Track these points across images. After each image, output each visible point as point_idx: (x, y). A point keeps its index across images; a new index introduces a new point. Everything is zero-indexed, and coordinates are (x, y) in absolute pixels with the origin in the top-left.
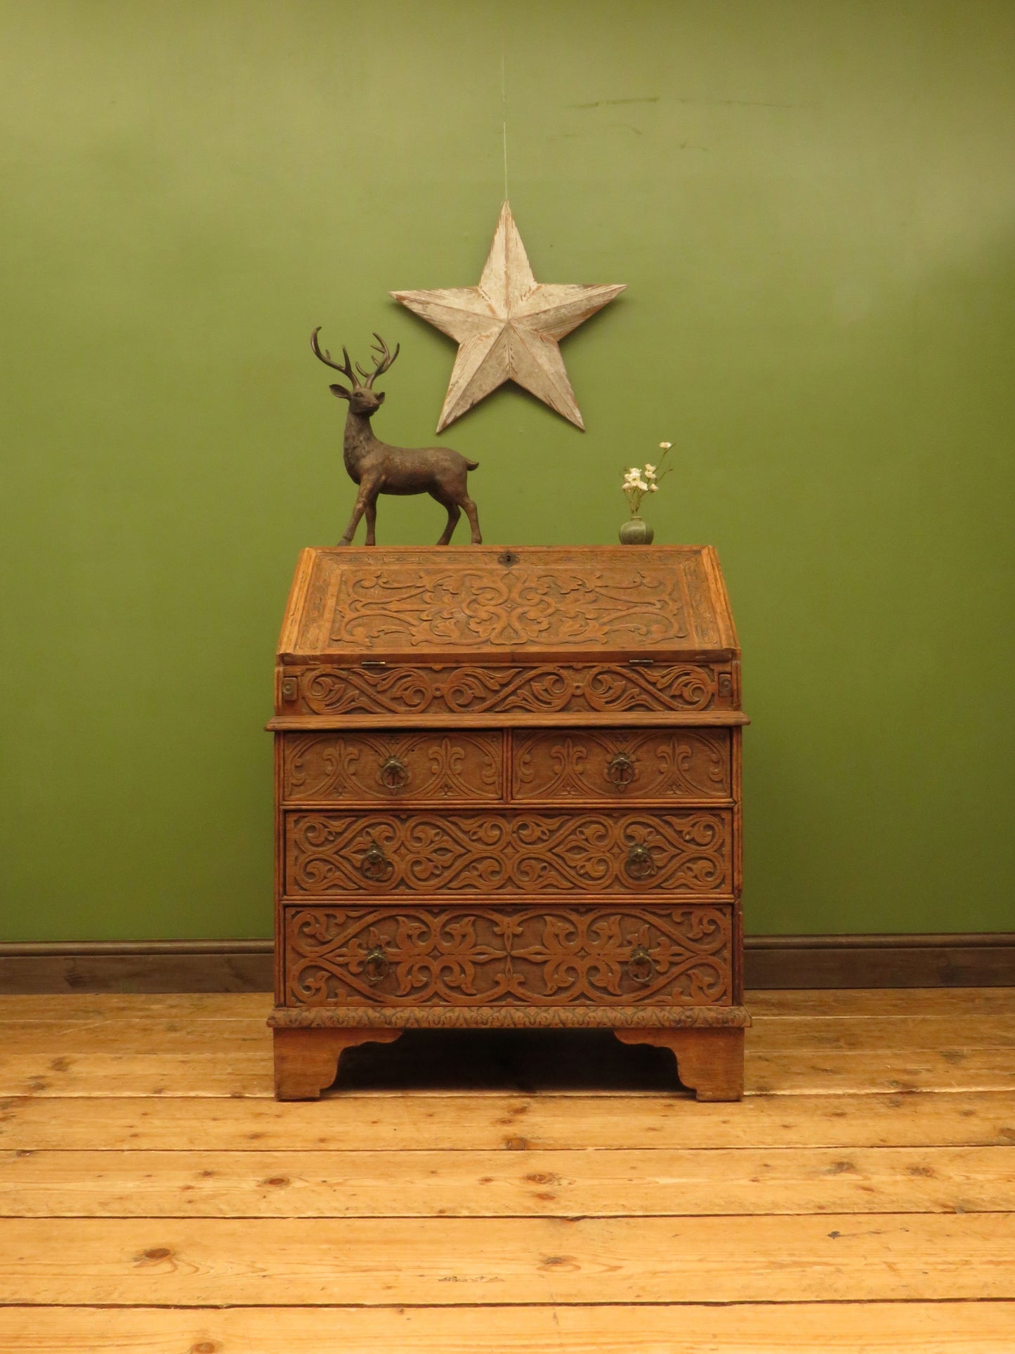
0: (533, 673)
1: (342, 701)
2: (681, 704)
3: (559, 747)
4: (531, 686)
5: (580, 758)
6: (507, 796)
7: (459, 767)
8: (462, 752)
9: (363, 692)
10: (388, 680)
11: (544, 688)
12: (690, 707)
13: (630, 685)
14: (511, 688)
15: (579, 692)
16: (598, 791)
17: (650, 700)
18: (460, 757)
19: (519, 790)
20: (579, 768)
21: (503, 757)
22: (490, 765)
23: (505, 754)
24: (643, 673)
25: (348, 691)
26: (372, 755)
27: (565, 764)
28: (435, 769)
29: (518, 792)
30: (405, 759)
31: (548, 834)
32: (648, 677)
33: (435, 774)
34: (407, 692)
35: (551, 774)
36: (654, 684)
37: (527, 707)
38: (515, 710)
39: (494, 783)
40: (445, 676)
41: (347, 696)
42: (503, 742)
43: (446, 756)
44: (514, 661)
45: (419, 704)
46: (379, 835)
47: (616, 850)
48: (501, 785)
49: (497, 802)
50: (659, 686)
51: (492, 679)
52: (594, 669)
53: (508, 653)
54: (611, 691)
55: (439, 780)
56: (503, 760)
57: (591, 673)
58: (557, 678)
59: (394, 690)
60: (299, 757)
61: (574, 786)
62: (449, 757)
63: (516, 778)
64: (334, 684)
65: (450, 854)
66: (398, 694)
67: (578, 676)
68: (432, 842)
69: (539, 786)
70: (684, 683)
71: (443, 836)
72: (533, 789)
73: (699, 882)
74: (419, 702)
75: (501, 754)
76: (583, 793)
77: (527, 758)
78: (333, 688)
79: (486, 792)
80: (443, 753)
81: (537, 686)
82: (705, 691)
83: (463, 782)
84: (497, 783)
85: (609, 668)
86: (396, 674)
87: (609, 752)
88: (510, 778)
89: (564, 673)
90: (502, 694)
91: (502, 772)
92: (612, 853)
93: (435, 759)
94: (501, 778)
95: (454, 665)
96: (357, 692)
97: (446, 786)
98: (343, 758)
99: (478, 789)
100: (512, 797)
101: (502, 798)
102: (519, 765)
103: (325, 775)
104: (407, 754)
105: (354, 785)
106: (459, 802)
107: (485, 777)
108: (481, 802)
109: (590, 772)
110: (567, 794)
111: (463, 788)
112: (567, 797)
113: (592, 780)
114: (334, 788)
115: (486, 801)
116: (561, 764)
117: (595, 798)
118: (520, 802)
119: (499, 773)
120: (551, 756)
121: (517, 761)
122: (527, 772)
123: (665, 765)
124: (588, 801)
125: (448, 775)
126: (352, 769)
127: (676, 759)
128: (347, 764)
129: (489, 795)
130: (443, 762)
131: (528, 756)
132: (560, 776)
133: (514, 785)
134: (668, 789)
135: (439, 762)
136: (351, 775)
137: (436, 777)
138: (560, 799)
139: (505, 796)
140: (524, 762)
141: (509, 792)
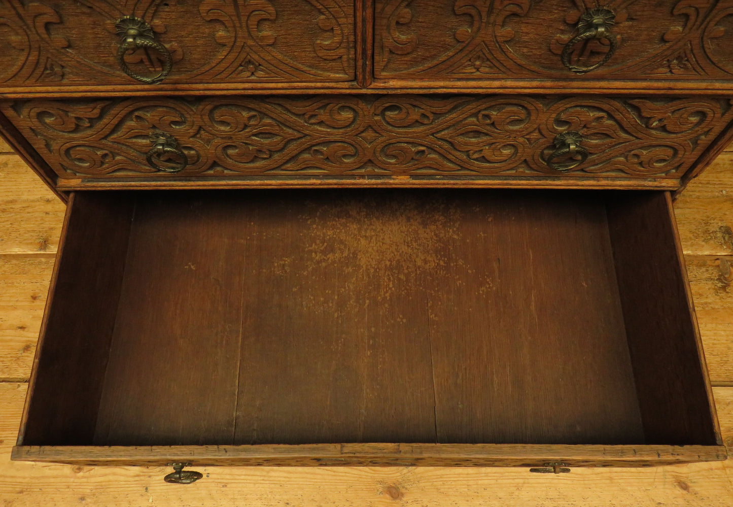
5: (515, 14)
6: (364, 78)
7: (267, 32)
8: (271, 9)
16: (533, 67)
18: (269, 17)
19: (386, 66)
20: (508, 30)
21: (355, 16)
22: (332, 30)
23: (359, 14)
26: (84, 13)
27: (479, 29)
28: (221, 37)
29: (383, 70)
30: (157, 21)
31: (431, 118)
33: (224, 45)
35: (449, 40)
39: (341, 57)
43: (238, 16)
46: (159, 120)
47: (536, 135)
48: (352, 62)
49: (346, 85)
55: (232, 56)
56: (355, 24)
61: (488, 60)
62: (244, 19)
63: (382, 47)
65: (279, 138)
68: (246, 126)
69: (425, 59)
71: (261, 119)
72: (415, 62)
73: (643, 169)
75: (352, 12)
76: (502, 69)
77: (406, 13)
79: (324, 70)
83: (280, 57)
84: (345, 58)
88: (369, 52)
91: (355, 42)
92: (528, 139)
93: (217, 21)
94: (352, 51)
97: (250, 62)
98: (29, 22)
99: (310, 67)
100: (374, 77)
101: (355, 79)
102: (388, 27)
103: (14, 48)
104: (156, 11)
105: (78, 62)
106: (280, 85)
107: (321, 47)
108: (319, 85)
109: (525, 38)
110: (474, 70)
111: (282, 66)
112: (471, 77)
113: (525, 50)
114: (46, 69)
115: (327, 84)
116: (471, 25)
117: (522, 79)
118: (387, 85)
119: (348, 42)
120: (453, 10)
121: (385, 22)
122: (403, 37)
123: (680, 29)
124: (509, 83)
125: (250, 47)
126: (58, 38)
127: (708, 19)
128: (44, 31)
129: (332, 75)
130: (234, 26)
131: (407, 10)
132: (467, 45)
133: (377, 58)
134: (662, 66)
135: (226, 27)
136: (63, 48)
137: (228, 49)
138: (459, 79)
139: (360, 77)
140: (398, 23)
141: (368, 69)
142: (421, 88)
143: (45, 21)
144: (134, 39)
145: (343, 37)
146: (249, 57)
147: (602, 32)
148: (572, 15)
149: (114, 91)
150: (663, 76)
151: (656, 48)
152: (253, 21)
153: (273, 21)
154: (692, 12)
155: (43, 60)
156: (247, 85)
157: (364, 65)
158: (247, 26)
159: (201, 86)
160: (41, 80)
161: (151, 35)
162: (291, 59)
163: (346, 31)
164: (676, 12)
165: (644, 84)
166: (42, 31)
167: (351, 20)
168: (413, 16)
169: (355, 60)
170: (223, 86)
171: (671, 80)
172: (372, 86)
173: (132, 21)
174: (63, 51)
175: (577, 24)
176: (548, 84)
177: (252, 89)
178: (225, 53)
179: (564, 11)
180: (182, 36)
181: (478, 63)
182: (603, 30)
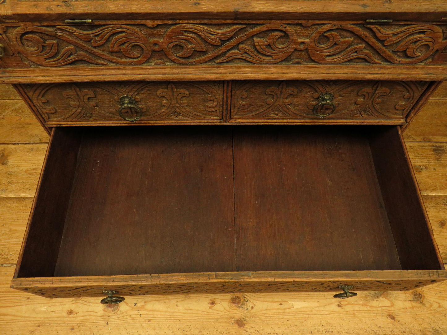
0: (257, 29)
1: (60, 55)
2: (400, 57)
3: (273, 87)
4: (254, 41)
5: (291, 95)
6: (226, 119)
7: (185, 101)
8: (188, 93)
9: (77, 46)
10: (100, 36)
11: (267, 43)
12: (408, 60)
13: (357, 41)
14: (232, 42)
15: (302, 47)
16: (301, 114)
17: (371, 54)
18: (186, 96)
19: (236, 113)
20: (289, 100)
22: (213, 100)
23: (225, 95)
24: (377, 31)
25: (62, 46)
28: (164, 103)
29: (235, 115)
30: (137, 97)
32: (379, 35)
33: (165, 106)
34: (124, 47)
35: (264, 104)
36: (382, 41)
37: (248, 59)
38: (235, 61)
39: (216, 111)
40: (162, 30)
41: (63, 51)
42: (223, 86)
43: (173, 95)
44: (235, 19)
45: (139, 57)
48: (221, 112)
49: (218, 121)
50: (386, 43)
51: (213, 35)
52: (325, 27)
53: (230, 12)
54: (336, 47)
55: (169, 110)
56: (223, 98)
57: (320, 30)
58: (283, 34)
59: (111, 45)
60: (43, 96)
61: (281, 111)
63: (235, 107)
64: (45, 40)
66: (116, 49)
67: (305, 31)
69: (253, 111)
70: (414, 40)
72: (249, 112)
74: (139, 55)
75: (222, 94)
76: (287, 115)
77: (245, 94)
78: (45, 45)
79: (208, 115)
80: (170, 93)
81: (259, 41)
82: (431, 48)
83: (189, 110)
84: (218, 111)
85: (341, 26)
86: (107, 31)
87: (317, 91)
88: (229, 109)
89: (290, 29)
90: (223, 49)
91: (223, 105)
93: (163, 97)
94: (221, 108)
95: (170, 22)
96: (73, 47)
97: (176, 112)
98: (81, 97)
99: (202, 114)
100: (230, 118)
101: (222, 118)
102: (237, 99)
103: (72, 106)
104: (138, 93)
105: (99, 112)
106: (188, 121)
107: (208, 107)
108: (206, 121)
109: (297, 103)
110: (275, 115)
111: (190, 114)
112: (274, 118)
113: (297, 108)
114: (84, 114)
115: (209, 121)
116: (273, 98)
117: (297, 119)
118: (236, 121)
119: (220, 105)
120: (265, 94)
121: (236, 97)
122: (243, 103)
123: (363, 100)
124: (291, 121)
125: (176, 107)
126: (92, 103)
127: (373, 97)
128: (87, 100)
129: (212, 117)
130: (171, 99)
131: (245, 93)
132: (272, 106)
133: (232, 111)
134: (358, 114)
135: (167, 99)
136: (94, 107)
137: (167, 107)
138: (269, 119)
139: (225, 118)
140: (241, 98)
141: (228, 115)
142: (251, 123)
143: (88, 97)
144: (128, 104)
145: (218, 103)
146: (176, 110)
147: (329, 102)
148: (316, 95)
149: (113, 124)
150: (359, 117)
151: (353, 107)
152: (179, 97)
153: (188, 97)
154: (366, 94)
155: (83, 112)
156: (173, 121)
157: (227, 114)
158: (177, 99)
159: (152, 122)
160: (80, 119)
161: (134, 102)
162: (194, 111)
163: (219, 101)
164: (359, 94)
165: (351, 121)
166: (86, 100)
167: (221, 97)
168: (248, 95)
169: (223, 112)
170: (163, 121)
171: (363, 119)
172: (229, 122)
173: (127, 97)
174: (93, 108)
175: (318, 98)
176: (308, 121)
177: (175, 123)
178: (165, 109)
179: (312, 93)
180: (147, 103)
181: (277, 112)
182: (329, 101)
